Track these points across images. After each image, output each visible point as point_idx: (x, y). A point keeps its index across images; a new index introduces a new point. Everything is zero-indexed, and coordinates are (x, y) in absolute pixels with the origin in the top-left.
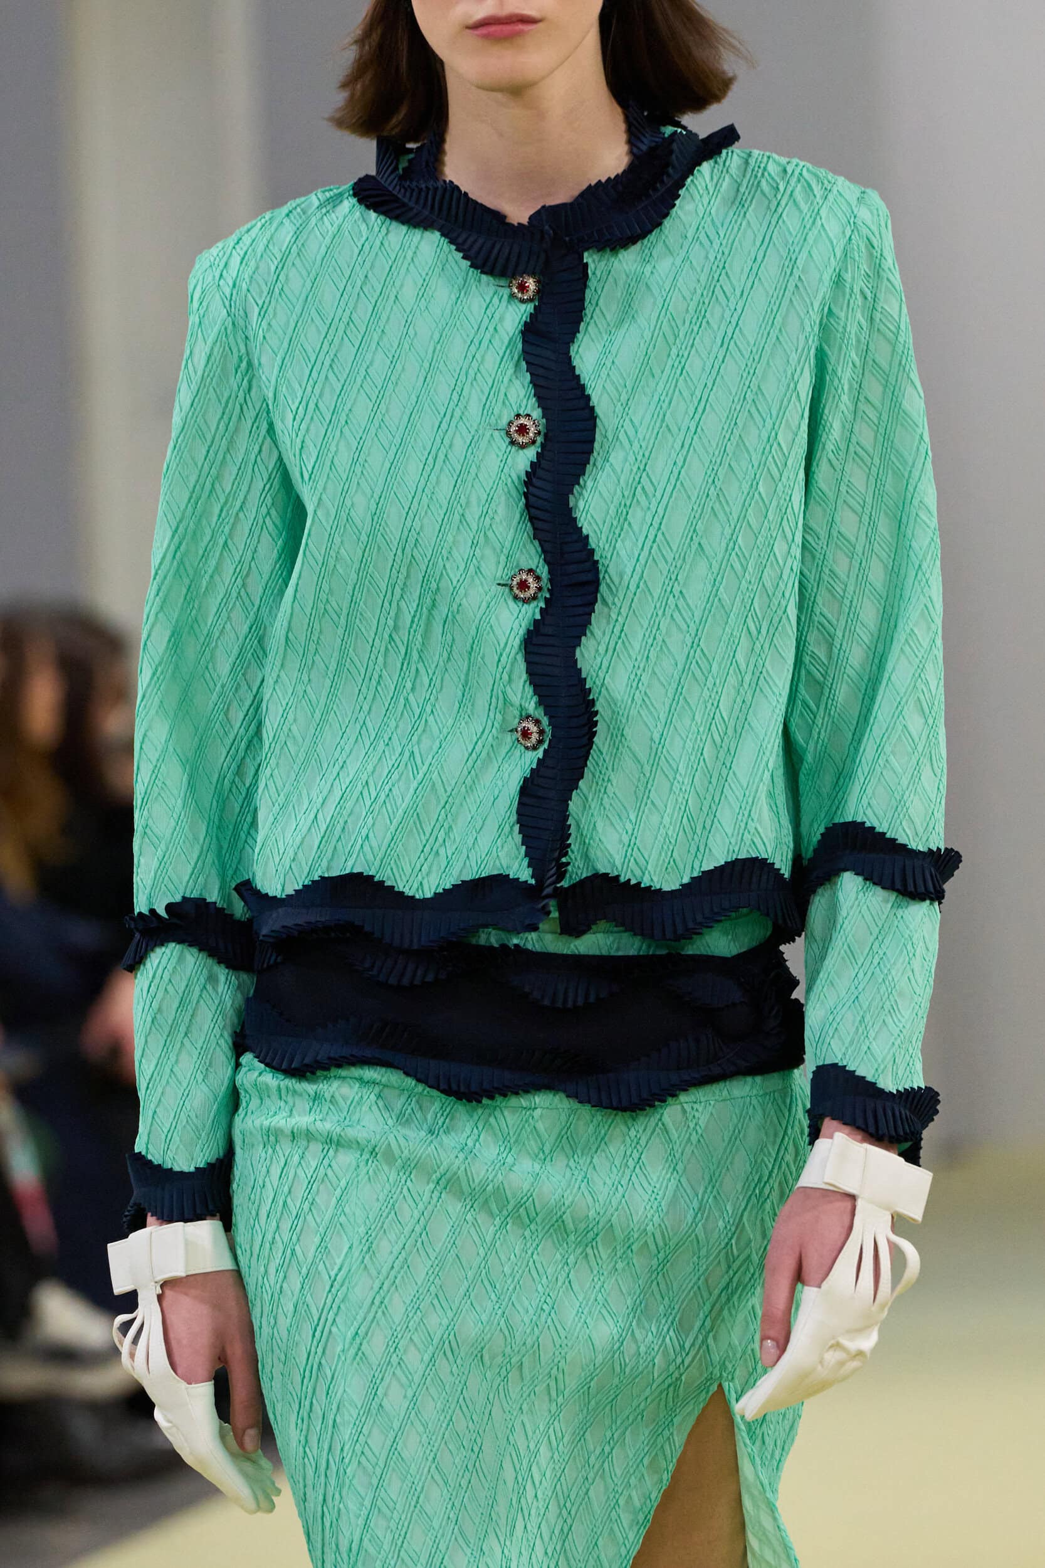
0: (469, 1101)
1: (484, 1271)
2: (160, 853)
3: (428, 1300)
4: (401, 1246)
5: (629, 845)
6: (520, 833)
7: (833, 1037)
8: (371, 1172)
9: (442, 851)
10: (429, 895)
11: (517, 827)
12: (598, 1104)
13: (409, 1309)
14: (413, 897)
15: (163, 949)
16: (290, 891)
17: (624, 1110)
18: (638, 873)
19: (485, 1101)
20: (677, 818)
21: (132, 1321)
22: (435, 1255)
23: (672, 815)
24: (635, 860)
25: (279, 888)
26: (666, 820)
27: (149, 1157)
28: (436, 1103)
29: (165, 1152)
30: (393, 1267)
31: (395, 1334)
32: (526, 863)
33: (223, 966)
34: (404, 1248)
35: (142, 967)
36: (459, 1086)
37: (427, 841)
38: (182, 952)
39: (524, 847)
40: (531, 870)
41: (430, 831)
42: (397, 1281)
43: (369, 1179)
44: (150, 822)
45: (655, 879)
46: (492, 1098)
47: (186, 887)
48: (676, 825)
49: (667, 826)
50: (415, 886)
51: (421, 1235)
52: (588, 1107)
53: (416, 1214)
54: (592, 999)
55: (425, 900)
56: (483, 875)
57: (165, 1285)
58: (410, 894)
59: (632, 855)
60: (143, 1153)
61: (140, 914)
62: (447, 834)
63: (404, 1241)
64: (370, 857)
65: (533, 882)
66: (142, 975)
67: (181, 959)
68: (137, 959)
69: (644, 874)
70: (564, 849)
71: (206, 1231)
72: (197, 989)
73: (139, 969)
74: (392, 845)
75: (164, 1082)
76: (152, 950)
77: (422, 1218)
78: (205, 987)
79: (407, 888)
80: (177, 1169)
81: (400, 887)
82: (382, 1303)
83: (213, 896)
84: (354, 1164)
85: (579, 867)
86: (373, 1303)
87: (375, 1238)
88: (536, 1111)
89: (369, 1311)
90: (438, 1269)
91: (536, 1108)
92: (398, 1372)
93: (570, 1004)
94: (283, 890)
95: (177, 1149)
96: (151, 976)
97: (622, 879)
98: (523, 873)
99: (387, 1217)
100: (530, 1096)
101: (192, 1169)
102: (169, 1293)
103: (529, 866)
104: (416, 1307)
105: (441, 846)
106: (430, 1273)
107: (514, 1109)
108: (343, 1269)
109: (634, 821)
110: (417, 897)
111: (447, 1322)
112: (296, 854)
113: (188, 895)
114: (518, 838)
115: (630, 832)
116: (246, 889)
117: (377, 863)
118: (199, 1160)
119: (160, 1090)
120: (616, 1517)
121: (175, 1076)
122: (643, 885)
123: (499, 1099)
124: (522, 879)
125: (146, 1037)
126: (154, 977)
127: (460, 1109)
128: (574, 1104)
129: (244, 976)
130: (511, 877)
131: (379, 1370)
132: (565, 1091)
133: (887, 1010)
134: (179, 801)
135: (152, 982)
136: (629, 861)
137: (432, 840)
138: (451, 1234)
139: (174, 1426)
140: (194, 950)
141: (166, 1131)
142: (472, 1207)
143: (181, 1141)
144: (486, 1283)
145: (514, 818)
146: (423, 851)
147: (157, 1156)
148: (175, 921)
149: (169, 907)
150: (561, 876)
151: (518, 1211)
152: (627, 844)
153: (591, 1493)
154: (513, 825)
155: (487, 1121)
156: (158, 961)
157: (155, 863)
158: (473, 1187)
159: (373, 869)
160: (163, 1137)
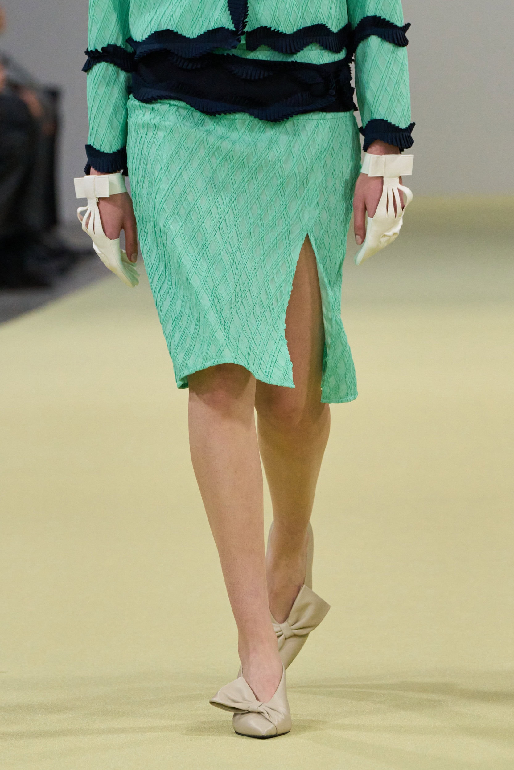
0: (211, 115)
1: (212, 180)
2: (98, 26)
3: (189, 189)
4: (180, 168)
5: (273, 16)
6: (229, 10)
7: (379, 106)
8: (169, 139)
9: (201, 19)
10: (195, 37)
11: (228, 8)
12: (261, 119)
13: (182, 192)
14: (189, 38)
15: (100, 64)
16: (144, 39)
17: (272, 121)
18: (277, 27)
19: (217, 115)
20: (291, 6)
21: (86, 211)
22: (193, 172)
23: (290, 4)
24: (276, 21)
25: (141, 37)
26: (287, 6)
27: (94, 147)
28: (198, 115)
29: (101, 145)
30: (176, 176)
31: (177, 202)
32: (232, 23)
33: (123, 71)
34: (181, 168)
35: (91, 71)
36: (207, 110)
37: (195, 16)
38: (107, 65)
39: (231, 16)
40: (233, 25)
41: (196, 12)
42: (177, 181)
43: (169, 141)
44: (95, 14)
45: (283, 29)
46: (220, 114)
47: (109, 40)
48: (291, 8)
49: (288, 8)
50: (190, 34)
51: (187, 164)
52: (257, 119)
53: (186, 156)
54: (261, 77)
55: (194, 39)
56: (216, 28)
57: (99, 199)
58: (188, 37)
59: (274, 19)
60: (92, 145)
61: (91, 51)
62: (202, 13)
63: (181, 165)
64: (172, 22)
65: (234, 29)
66: (91, 74)
67: (107, 69)
68: (89, 68)
69: (279, 27)
70: (246, 16)
71: (115, 178)
72: (113, 81)
73: (89, 71)
74: (181, 18)
75: (100, 116)
76: (95, 64)
77: (188, 158)
78: (115, 80)
79: (187, 34)
80: (106, 152)
81: (184, 34)
82: (172, 189)
83: (120, 43)
84: (163, 136)
85: (253, 24)
86: (168, 189)
87: (170, 164)
88: (236, 120)
89: (167, 192)
90: (194, 177)
91: (236, 119)
92: (177, 216)
93: (253, 78)
94: (142, 38)
95: (106, 144)
96: (95, 75)
97: (272, 29)
98: (230, 26)
99: (175, 156)
100: (235, 114)
101: (111, 152)
102: (101, 202)
103: (233, 23)
104: (185, 191)
105: (200, 18)
106: (191, 178)
107: (228, 119)
108: (159, 177)
109: (275, 6)
110: (191, 38)
111: (197, 199)
112: (148, 25)
113: (109, 43)
114: (229, 12)
115: (274, 10)
116: (129, 40)
117: (175, 25)
118: (114, 149)
119: (99, 121)
120: (267, 284)
121: (105, 115)
122: (279, 32)
123: (223, 115)
124: (230, 29)
125: (94, 99)
126: (96, 75)
127: (207, 119)
128: (252, 118)
129: (130, 74)
130: (226, 28)
131: (170, 215)
132: (248, 113)
133: (399, 95)
134: (106, 6)
135: (95, 77)
136: (274, 22)
137: (197, 15)
138: (199, 165)
139: (103, 254)
140: (112, 65)
141: (101, 137)
142: (208, 155)
143: (107, 141)
144: (213, 185)
145: (227, 5)
146: (193, 20)
147: (98, 146)
148: (105, 54)
149: (103, 49)
150: (244, 26)
151: (226, 157)
152: (273, 15)
153: (257, 274)
154: (227, 7)
155: (218, 123)
156: (98, 69)
157: (97, 31)
158: (209, 146)
159: (174, 27)
160: (100, 139)
